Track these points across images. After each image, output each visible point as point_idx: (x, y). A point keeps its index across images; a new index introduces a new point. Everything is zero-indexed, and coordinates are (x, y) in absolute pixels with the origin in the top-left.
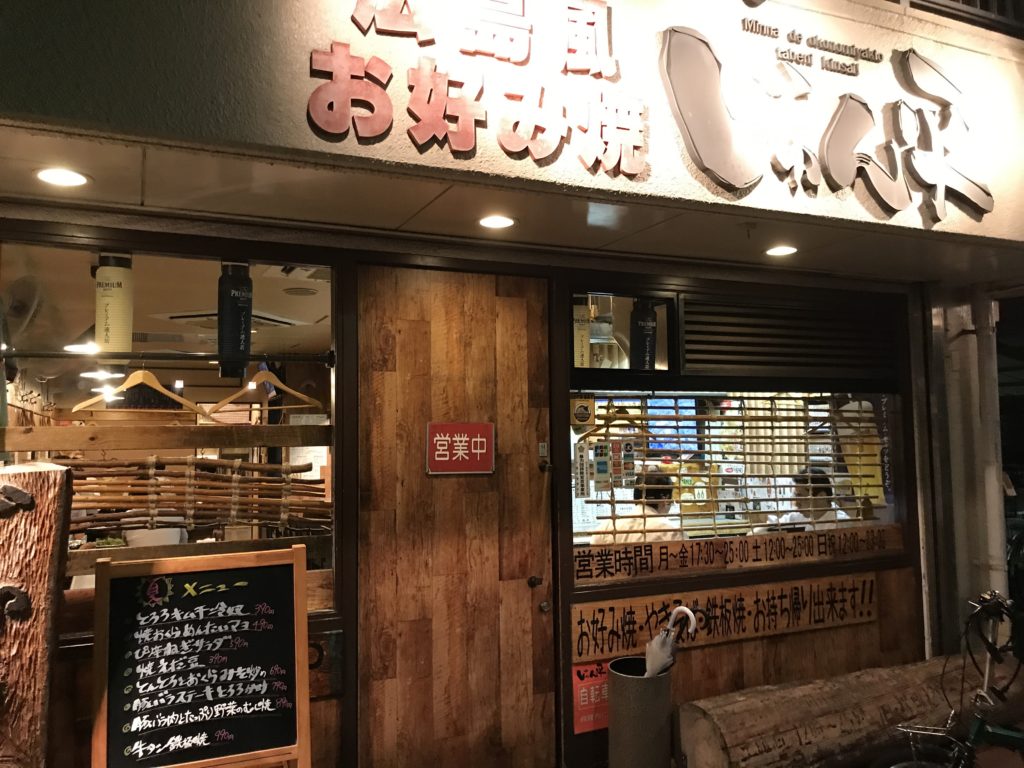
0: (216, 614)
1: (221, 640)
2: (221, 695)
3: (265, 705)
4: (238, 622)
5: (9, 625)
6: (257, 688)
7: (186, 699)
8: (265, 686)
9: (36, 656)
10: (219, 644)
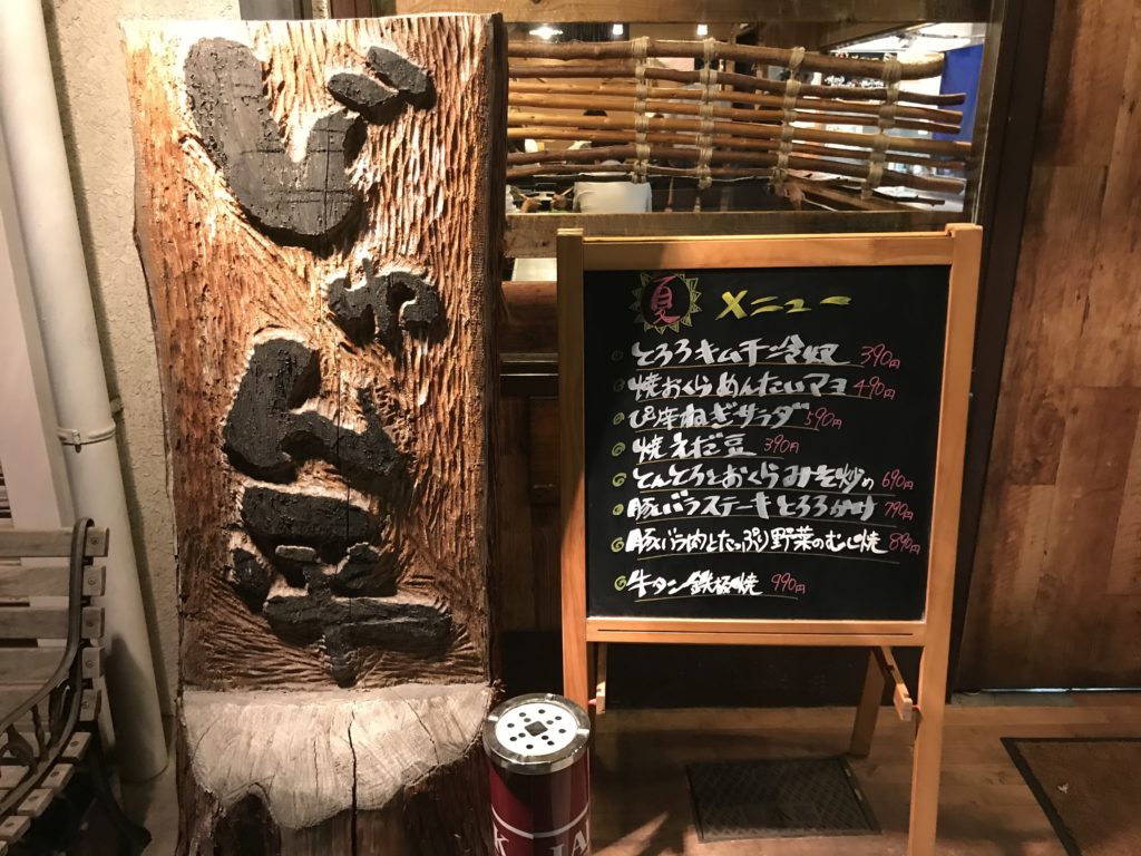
0: (782, 358)
1: (789, 410)
2: (784, 512)
3: (869, 541)
4: (825, 377)
5: (409, 348)
6: (856, 508)
7: (721, 510)
8: (870, 506)
9: (462, 411)
10: (785, 418)
